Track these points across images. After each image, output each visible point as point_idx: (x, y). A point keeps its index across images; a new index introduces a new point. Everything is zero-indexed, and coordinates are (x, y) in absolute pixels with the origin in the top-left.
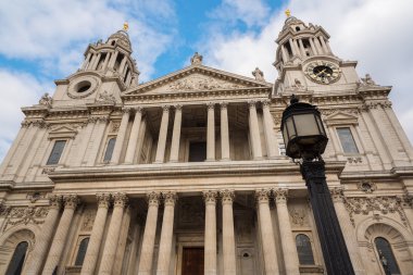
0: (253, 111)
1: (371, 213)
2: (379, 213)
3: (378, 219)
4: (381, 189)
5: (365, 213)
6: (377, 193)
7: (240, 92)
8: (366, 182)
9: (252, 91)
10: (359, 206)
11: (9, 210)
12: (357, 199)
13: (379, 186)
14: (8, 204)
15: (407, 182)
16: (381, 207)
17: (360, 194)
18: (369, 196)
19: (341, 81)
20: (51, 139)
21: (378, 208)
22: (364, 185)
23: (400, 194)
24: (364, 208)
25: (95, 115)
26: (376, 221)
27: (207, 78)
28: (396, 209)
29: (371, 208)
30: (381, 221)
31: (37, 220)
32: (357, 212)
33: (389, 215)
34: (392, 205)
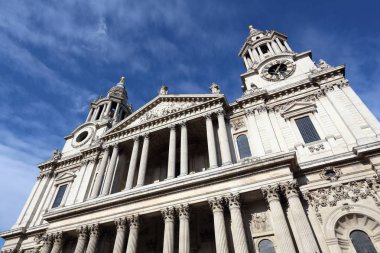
0: (209, 124)
1: (340, 203)
2: (349, 201)
3: (348, 209)
4: (348, 173)
5: (333, 204)
6: (343, 180)
8: (330, 169)
10: (324, 198)
12: (321, 190)
13: (345, 170)
16: (351, 194)
17: (325, 183)
18: (334, 184)
21: (347, 197)
22: (328, 173)
23: (371, 175)
24: (331, 199)
25: (87, 158)
26: (346, 212)
28: (369, 194)
29: (338, 198)
30: (352, 211)
32: (324, 205)
33: (361, 202)
34: (364, 190)
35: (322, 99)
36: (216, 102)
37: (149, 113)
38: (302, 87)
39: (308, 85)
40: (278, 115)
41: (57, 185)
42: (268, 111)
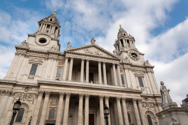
0: (114, 67)
1: (147, 107)
3: (148, 109)
4: (150, 100)
5: (145, 107)
6: (149, 101)
7: (110, 59)
8: (146, 97)
9: (114, 60)
11: (14, 94)
12: (143, 102)
13: (150, 99)
14: (14, 91)
15: (157, 99)
16: (150, 106)
17: (145, 101)
18: (147, 102)
19: (139, 60)
20: (31, 63)
22: (146, 98)
23: (154, 102)
24: (145, 105)
25: (51, 56)
27: (98, 50)
28: (153, 107)
29: (147, 105)
31: (29, 99)
32: (143, 107)
33: (151, 108)
35: (146, 74)
36: (118, 60)
37: (88, 49)
38: (142, 67)
39: (144, 67)
40: (133, 73)
42: (131, 71)
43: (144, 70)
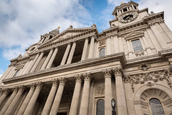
1: (146, 83)
2: (152, 82)
3: (150, 86)
4: (154, 67)
5: (142, 83)
6: (151, 70)
8: (144, 64)
9: (87, 33)
10: (138, 79)
12: (137, 75)
13: (152, 65)
16: (154, 78)
17: (140, 72)
18: (144, 72)
19: (138, 19)
21: (151, 79)
23: (167, 68)
24: (142, 80)
28: (164, 78)
29: (146, 79)
30: (152, 87)
32: (137, 83)
33: (159, 82)
34: (162, 76)
38: (138, 25)
40: (123, 38)
41: (16, 70)
42: (118, 37)
43: (145, 26)
